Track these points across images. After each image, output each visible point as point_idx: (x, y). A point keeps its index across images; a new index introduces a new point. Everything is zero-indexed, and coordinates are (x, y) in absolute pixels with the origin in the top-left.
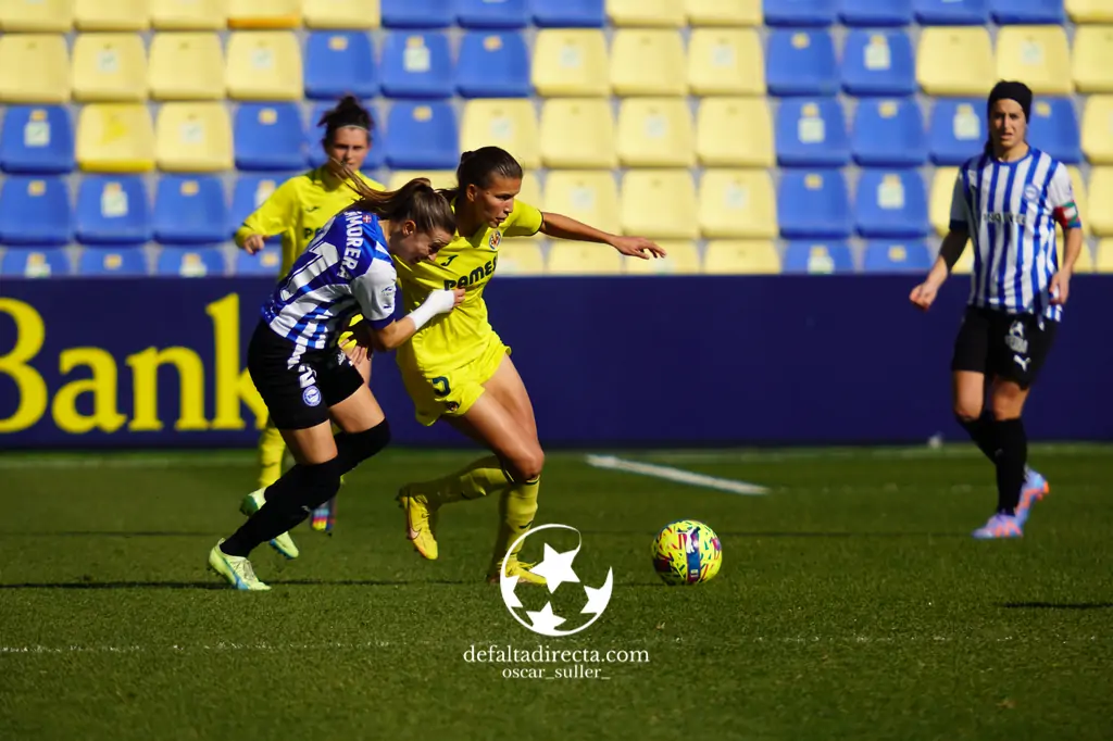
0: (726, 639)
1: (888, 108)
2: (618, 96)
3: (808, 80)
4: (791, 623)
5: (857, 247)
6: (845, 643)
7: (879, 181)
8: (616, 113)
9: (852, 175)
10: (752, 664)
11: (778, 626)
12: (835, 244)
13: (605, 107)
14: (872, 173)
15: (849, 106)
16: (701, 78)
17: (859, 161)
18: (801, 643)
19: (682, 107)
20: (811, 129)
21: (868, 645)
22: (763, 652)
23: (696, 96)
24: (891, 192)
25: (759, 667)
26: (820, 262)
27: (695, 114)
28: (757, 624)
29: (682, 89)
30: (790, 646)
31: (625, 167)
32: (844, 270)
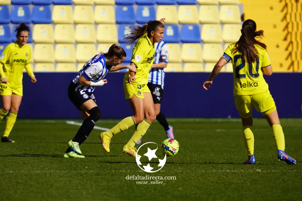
0: (104, 171)
2: (76, 24)
3: (127, 20)
4: (121, 167)
6: (136, 172)
8: (75, 28)
10: (111, 178)
11: (118, 167)
13: (72, 26)
16: (98, 19)
18: (124, 172)
19: (93, 27)
21: (143, 173)
22: (114, 174)
23: (97, 24)
25: (113, 179)
27: (96, 28)
28: (112, 167)
29: (93, 22)
30: (121, 173)
31: (77, 43)
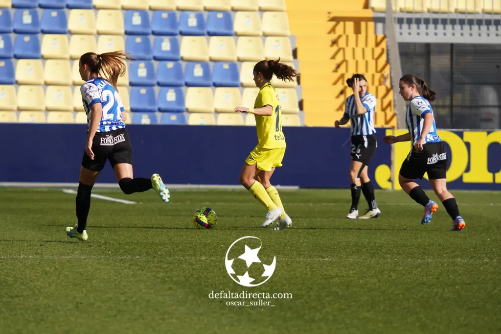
1: (170, 65)
2: (72, 59)
3: (141, 54)
5: (159, 115)
7: (167, 92)
8: (72, 65)
9: (157, 89)
12: (151, 114)
13: (68, 63)
14: (164, 89)
15: (156, 64)
17: (159, 84)
20: (142, 72)
24: (171, 95)
26: (145, 120)
32: (154, 123)
